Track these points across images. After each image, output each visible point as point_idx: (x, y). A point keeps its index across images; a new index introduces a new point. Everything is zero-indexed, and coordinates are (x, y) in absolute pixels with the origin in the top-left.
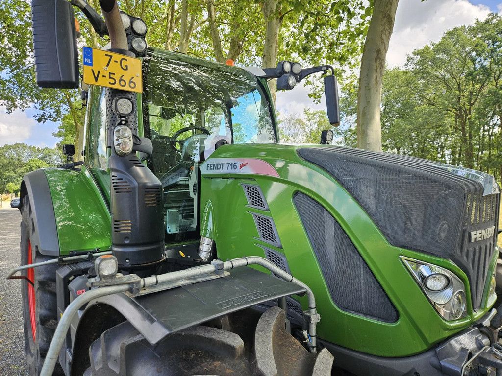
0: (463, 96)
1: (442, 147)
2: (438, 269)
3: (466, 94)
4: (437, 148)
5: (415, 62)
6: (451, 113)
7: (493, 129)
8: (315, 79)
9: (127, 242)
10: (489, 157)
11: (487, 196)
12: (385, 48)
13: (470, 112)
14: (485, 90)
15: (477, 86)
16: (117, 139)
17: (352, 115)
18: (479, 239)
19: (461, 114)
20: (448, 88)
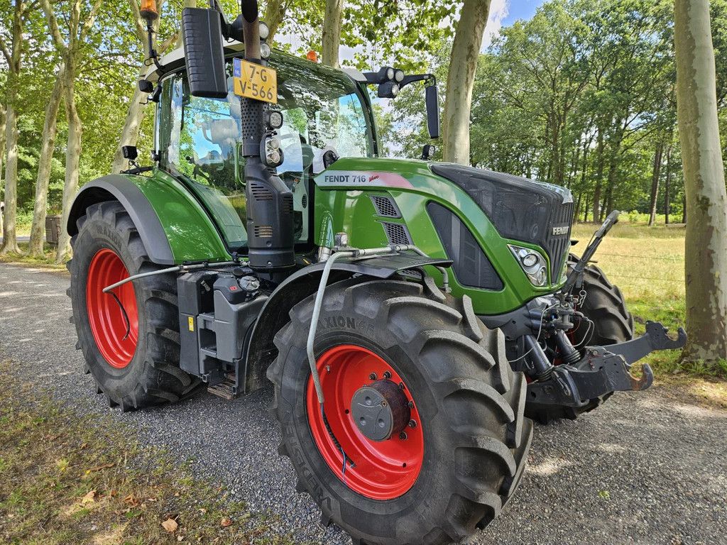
0: (558, 97)
1: (528, 165)
2: (532, 251)
3: (562, 94)
4: (523, 166)
5: (502, 45)
6: (542, 119)
7: (590, 143)
8: (375, 62)
9: (270, 246)
10: (583, 178)
11: (565, 204)
12: (478, 44)
13: (564, 118)
14: (583, 91)
15: (576, 85)
16: (268, 150)
17: (416, 114)
18: (557, 234)
19: (555, 120)
20: (540, 84)
